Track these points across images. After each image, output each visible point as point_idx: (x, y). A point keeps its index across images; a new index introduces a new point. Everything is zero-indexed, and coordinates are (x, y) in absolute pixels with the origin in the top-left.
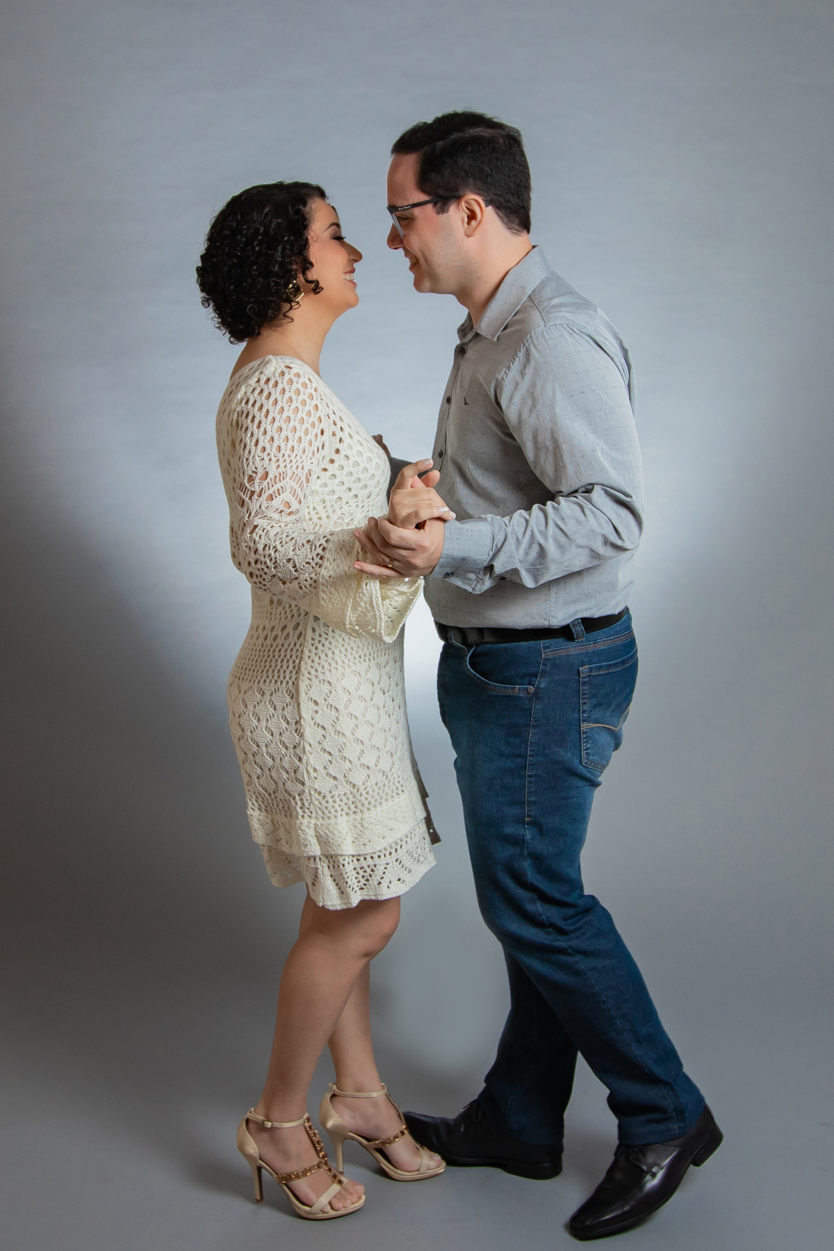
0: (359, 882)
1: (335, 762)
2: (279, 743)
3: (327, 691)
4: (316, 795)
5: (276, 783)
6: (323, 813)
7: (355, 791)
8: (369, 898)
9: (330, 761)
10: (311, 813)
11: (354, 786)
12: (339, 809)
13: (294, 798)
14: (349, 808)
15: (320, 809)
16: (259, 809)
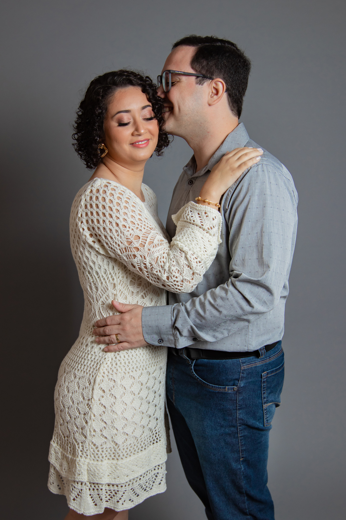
0: (106, 497)
1: (107, 428)
2: (76, 409)
3: (112, 386)
4: (92, 445)
5: (69, 432)
6: (95, 457)
7: (116, 447)
8: (110, 507)
9: (105, 427)
10: (87, 455)
11: (116, 444)
12: (104, 456)
13: (78, 444)
14: (111, 456)
15: (93, 454)
16: (57, 443)
